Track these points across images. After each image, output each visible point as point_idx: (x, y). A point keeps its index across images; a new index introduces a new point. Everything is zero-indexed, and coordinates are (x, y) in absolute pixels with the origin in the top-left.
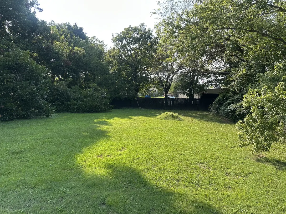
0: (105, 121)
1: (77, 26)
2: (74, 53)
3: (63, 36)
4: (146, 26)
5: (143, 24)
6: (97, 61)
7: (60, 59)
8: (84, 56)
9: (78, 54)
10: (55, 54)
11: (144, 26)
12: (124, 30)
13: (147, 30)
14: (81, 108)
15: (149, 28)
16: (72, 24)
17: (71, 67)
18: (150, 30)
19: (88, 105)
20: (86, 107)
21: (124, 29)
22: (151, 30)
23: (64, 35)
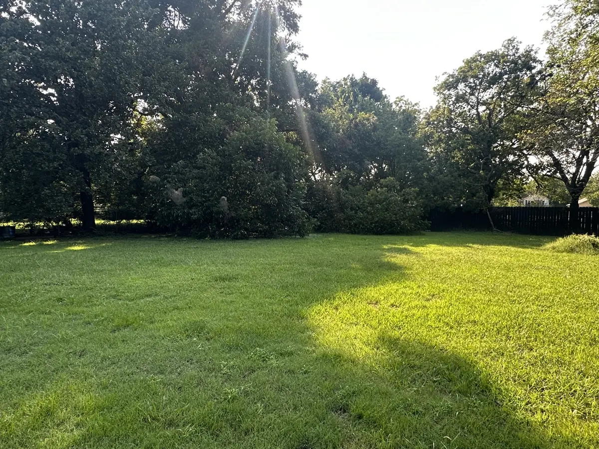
0: (405, 249)
1: (366, 78)
2: (356, 125)
3: (341, 99)
4: (521, 42)
5: (511, 41)
6: (400, 136)
7: (331, 137)
8: (375, 128)
9: (364, 125)
10: (323, 127)
11: (513, 45)
12: (463, 64)
13: (522, 51)
14: (363, 225)
15: (529, 45)
16: (358, 77)
17: (350, 150)
18: (532, 50)
19: (377, 219)
20: (371, 224)
21: (463, 61)
22: (534, 48)
23: (343, 96)
